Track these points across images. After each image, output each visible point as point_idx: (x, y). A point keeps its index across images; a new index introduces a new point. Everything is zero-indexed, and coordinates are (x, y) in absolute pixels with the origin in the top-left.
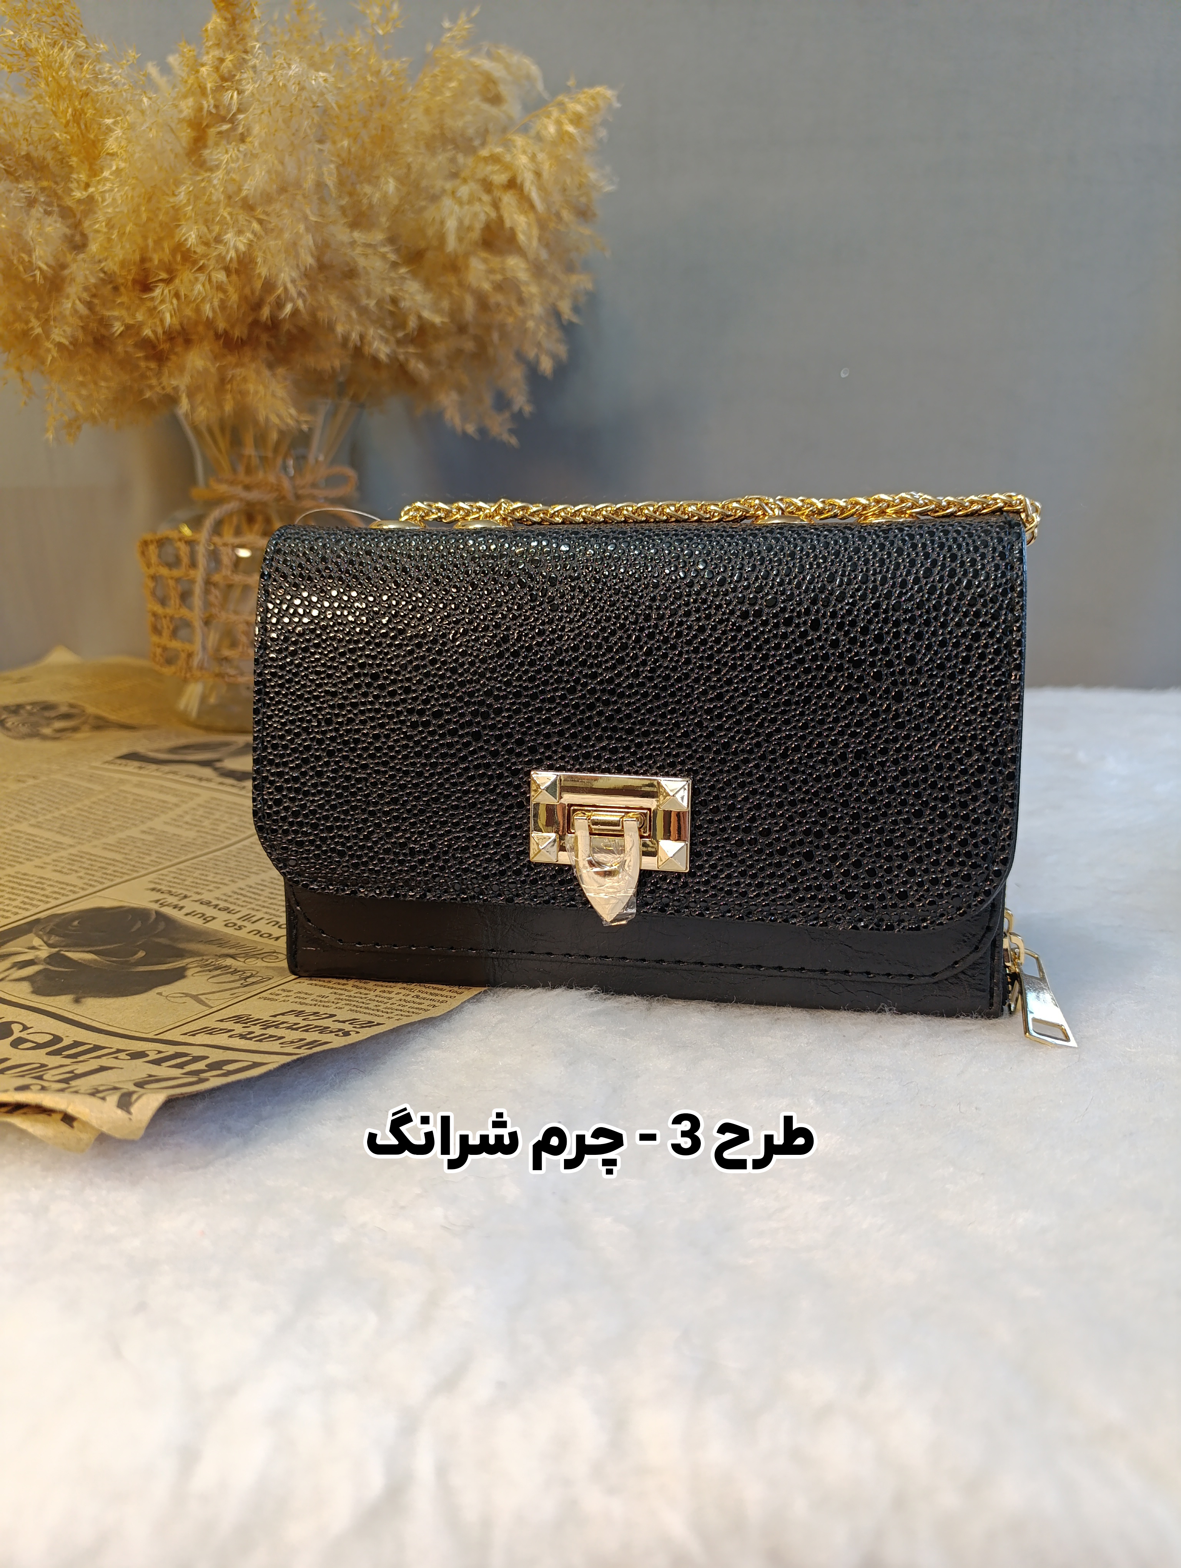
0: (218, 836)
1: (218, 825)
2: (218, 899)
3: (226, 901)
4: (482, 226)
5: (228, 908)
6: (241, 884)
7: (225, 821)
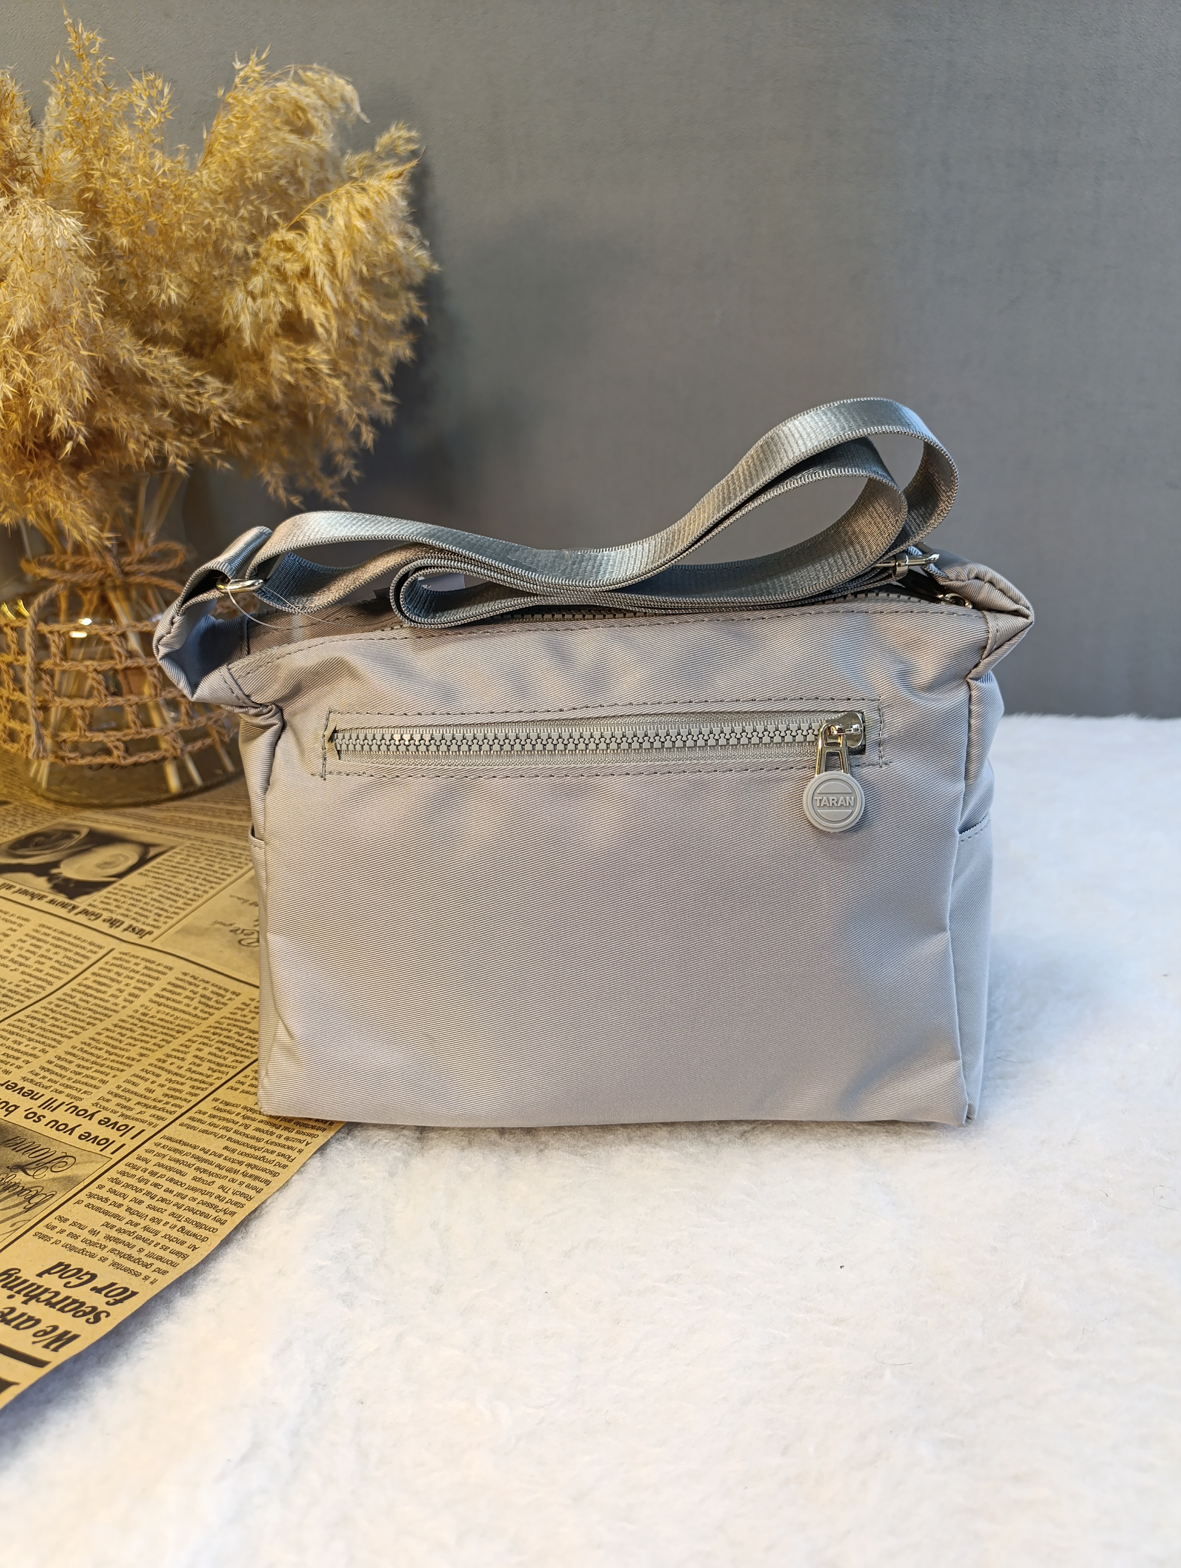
0: (40, 979)
1: (42, 963)
2: (24, 1079)
3: (32, 1081)
4: (279, 317)
5: (33, 1092)
6: (51, 1055)
7: (50, 959)
